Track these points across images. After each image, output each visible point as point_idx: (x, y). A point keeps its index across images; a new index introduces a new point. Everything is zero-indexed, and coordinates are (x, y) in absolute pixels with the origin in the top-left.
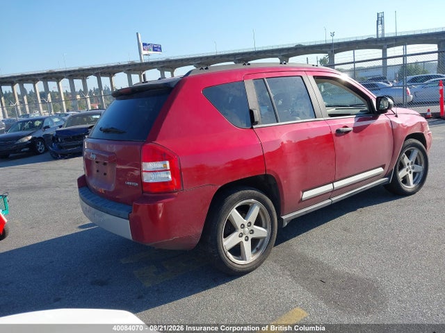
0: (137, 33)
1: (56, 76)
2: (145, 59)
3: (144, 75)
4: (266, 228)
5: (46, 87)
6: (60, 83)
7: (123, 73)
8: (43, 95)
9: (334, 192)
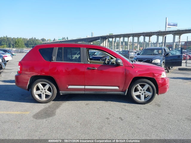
0: (166, 18)
1: (128, 36)
2: (167, 30)
3: (165, 37)
4: (51, 93)
5: (124, 39)
6: (129, 38)
7: (155, 35)
8: (122, 43)
9: (85, 90)
